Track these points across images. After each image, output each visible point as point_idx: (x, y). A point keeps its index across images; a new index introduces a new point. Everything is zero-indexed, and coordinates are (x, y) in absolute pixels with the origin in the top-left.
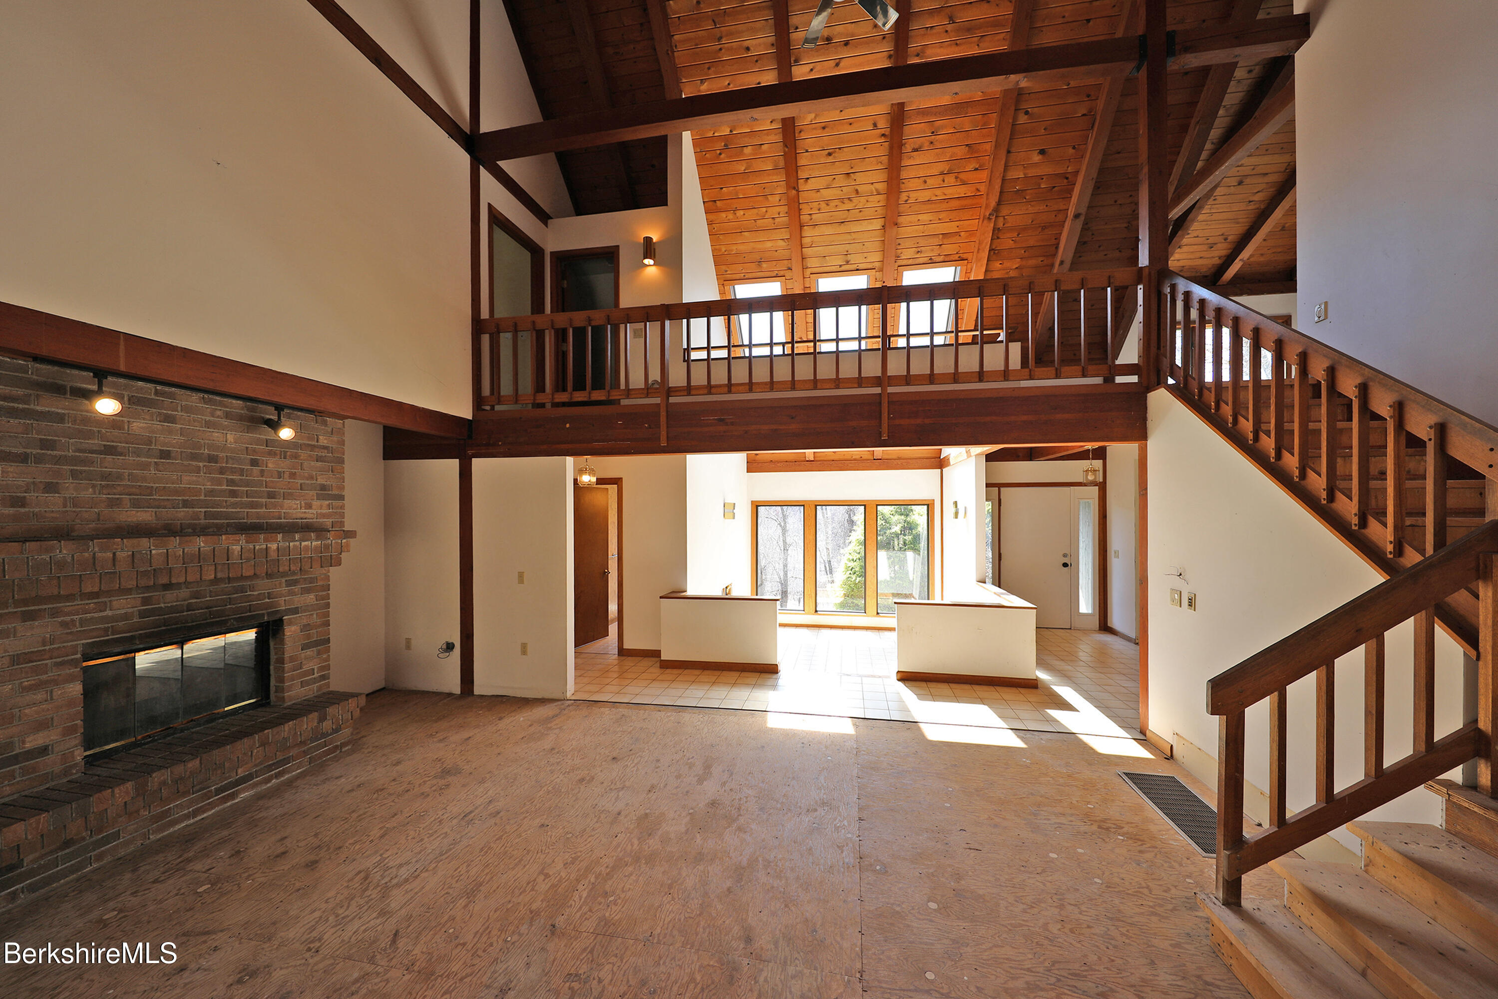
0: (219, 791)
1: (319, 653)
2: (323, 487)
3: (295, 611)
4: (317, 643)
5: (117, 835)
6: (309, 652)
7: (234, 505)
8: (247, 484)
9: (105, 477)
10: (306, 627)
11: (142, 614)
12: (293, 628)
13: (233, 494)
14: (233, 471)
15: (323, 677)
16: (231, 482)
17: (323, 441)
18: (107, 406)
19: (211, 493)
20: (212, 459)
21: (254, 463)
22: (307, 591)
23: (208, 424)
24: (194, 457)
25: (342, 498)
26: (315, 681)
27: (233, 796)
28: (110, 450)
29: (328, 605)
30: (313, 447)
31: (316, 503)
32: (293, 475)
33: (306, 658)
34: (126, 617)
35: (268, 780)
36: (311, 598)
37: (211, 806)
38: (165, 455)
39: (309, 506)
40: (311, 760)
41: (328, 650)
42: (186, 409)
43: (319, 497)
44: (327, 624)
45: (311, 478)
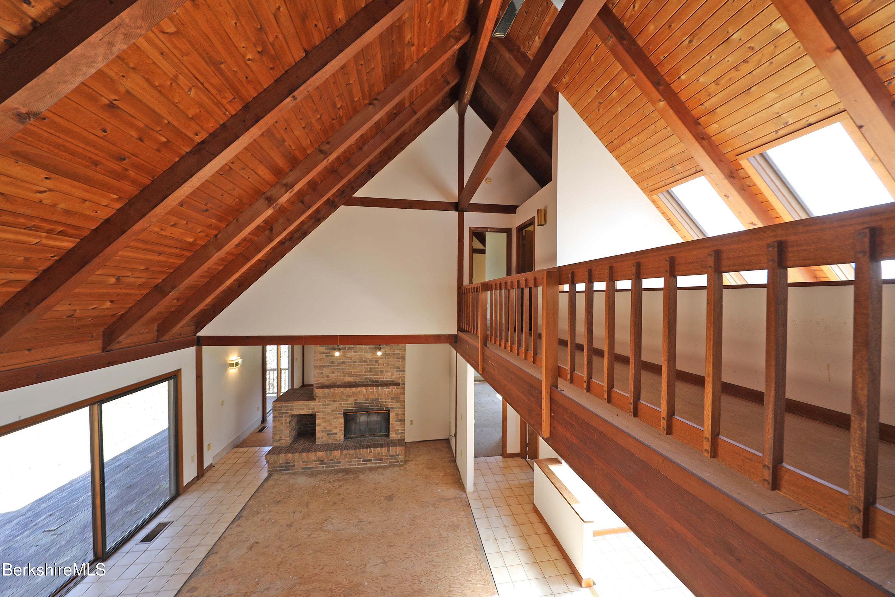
0: (363, 461)
1: (401, 424)
2: (398, 368)
3: (393, 408)
4: (401, 421)
5: (339, 462)
6: (397, 423)
7: (371, 375)
8: (374, 368)
9: (342, 369)
10: (397, 414)
11: (355, 404)
12: (393, 414)
13: (371, 372)
14: (371, 365)
15: (402, 433)
16: (370, 368)
17: (398, 351)
18: (337, 354)
19: (365, 372)
20: (366, 362)
21: (376, 362)
22: (397, 402)
23: (365, 352)
24: (361, 362)
25: (404, 371)
26: (399, 434)
27: (366, 464)
28: (343, 362)
29: (404, 408)
30: (394, 354)
31: (395, 373)
32: (388, 364)
33: (397, 425)
34: (352, 404)
35: (376, 463)
36: (399, 405)
37: (361, 464)
38: (355, 362)
39: (393, 374)
40: (390, 462)
41: (404, 424)
42: (359, 349)
43: (397, 371)
44: (404, 414)
45: (394, 365)
